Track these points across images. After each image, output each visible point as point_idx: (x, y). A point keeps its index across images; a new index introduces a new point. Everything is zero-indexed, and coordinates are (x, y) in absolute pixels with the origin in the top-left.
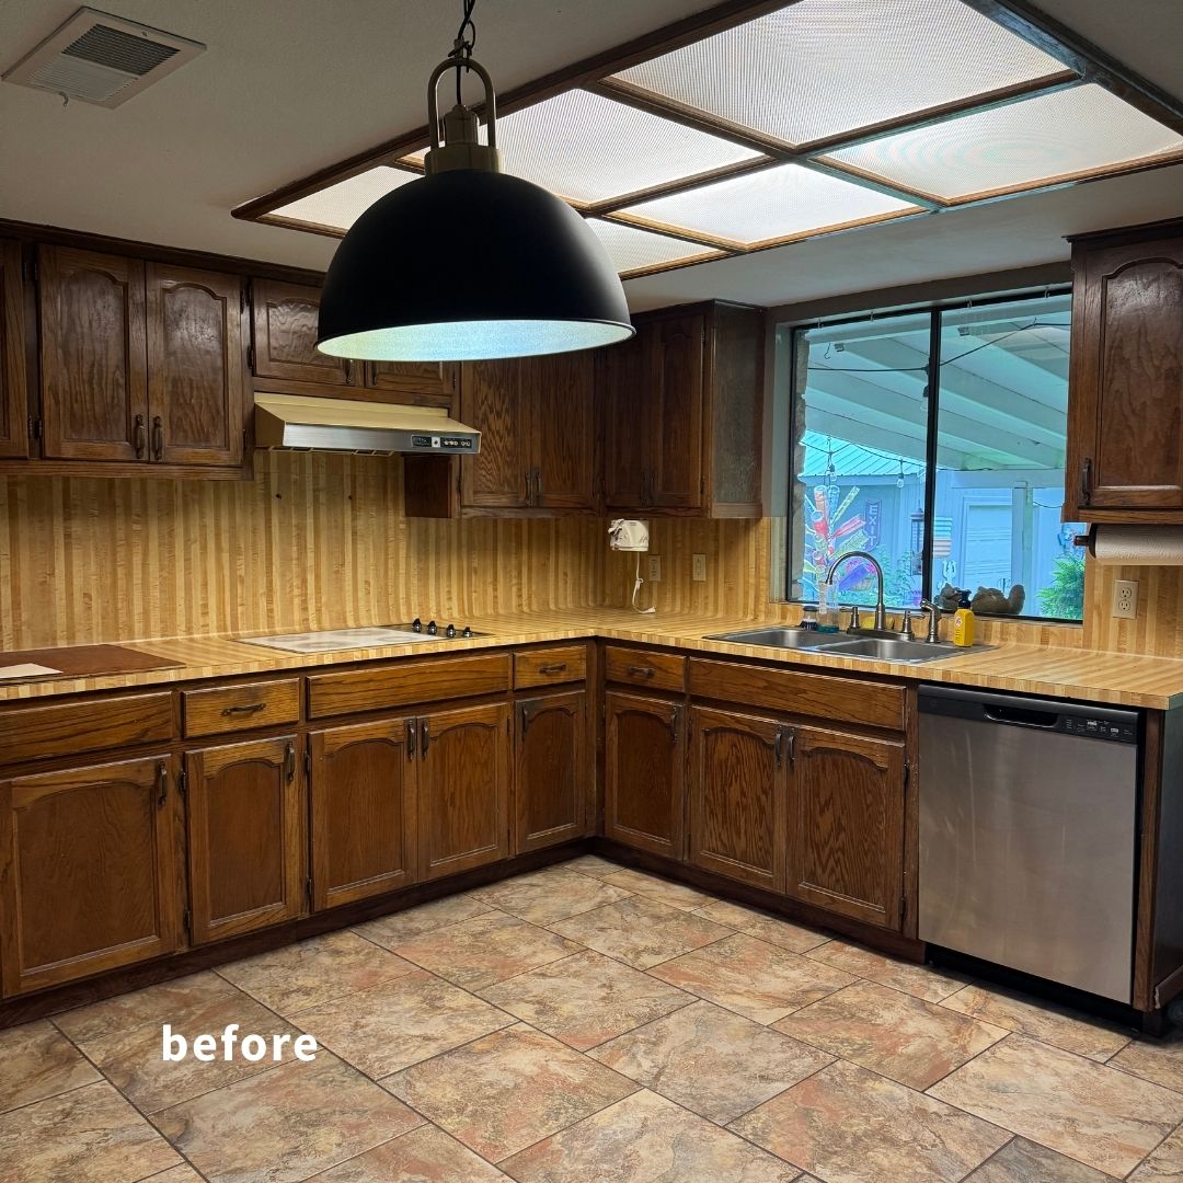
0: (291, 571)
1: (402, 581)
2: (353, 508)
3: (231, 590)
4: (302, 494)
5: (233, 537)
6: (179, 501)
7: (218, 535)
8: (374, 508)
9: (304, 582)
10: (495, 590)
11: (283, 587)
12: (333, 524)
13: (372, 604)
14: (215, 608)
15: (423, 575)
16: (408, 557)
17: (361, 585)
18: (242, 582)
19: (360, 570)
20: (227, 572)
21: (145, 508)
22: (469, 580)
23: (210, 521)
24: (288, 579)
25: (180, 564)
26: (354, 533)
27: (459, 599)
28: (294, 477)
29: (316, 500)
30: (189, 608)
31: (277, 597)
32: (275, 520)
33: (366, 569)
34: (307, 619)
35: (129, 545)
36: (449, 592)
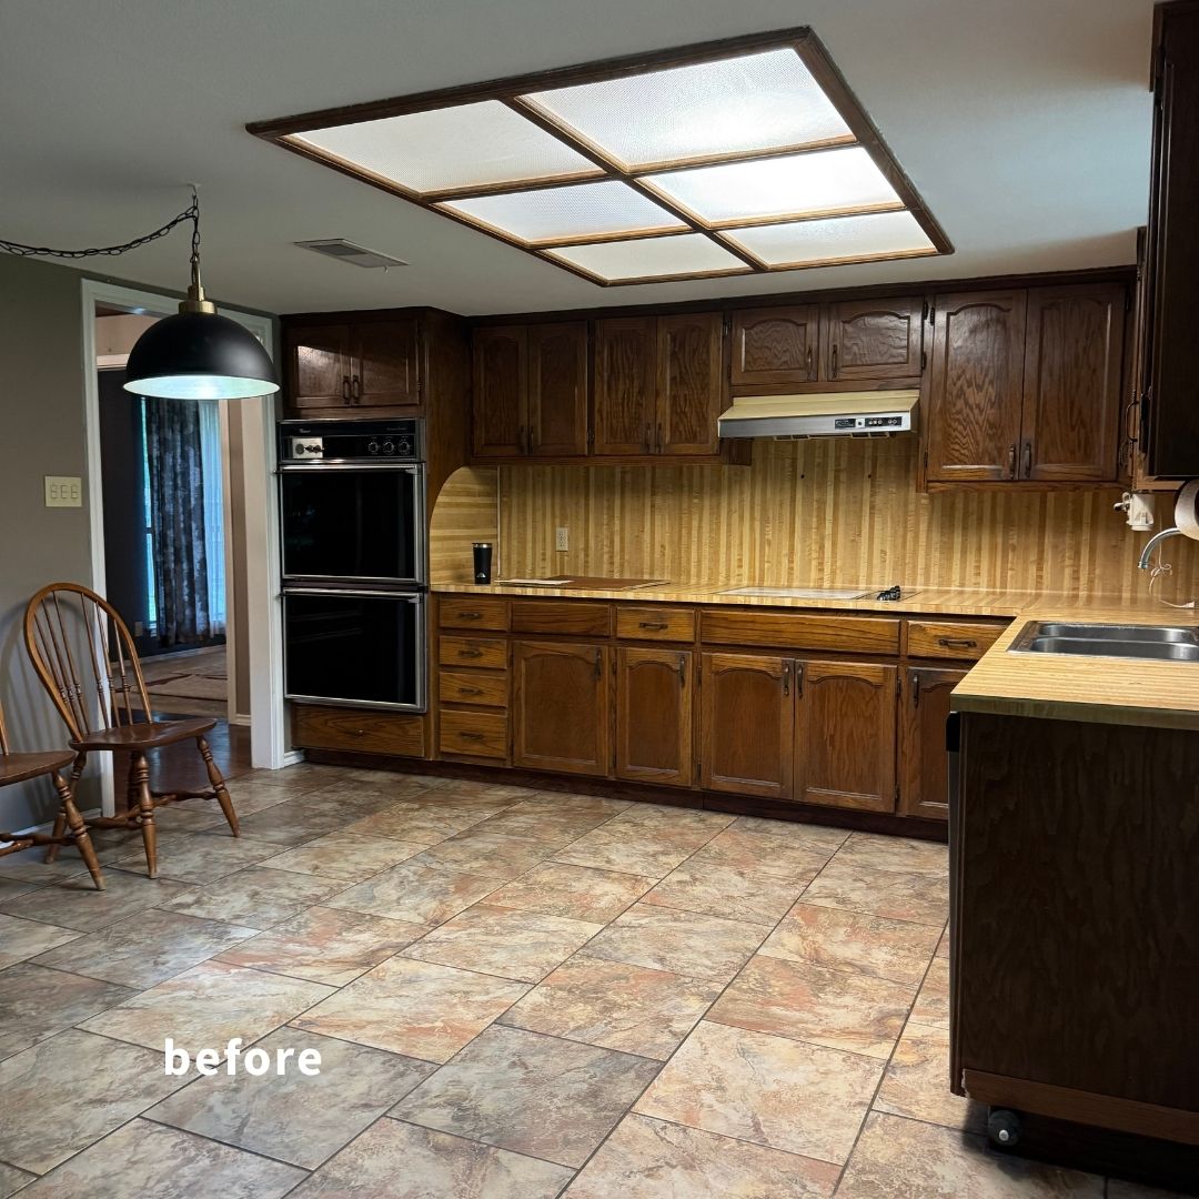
0: (810, 538)
1: (922, 553)
2: (873, 486)
3: (760, 551)
4: (825, 474)
5: (764, 510)
6: (725, 483)
7: (752, 508)
8: (894, 485)
9: (822, 547)
10: (1040, 569)
11: (803, 552)
12: (852, 500)
13: (887, 572)
14: (747, 562)
15: (947, 550)
16: (929, 530)
17: (876, 553)
18: (769, 544)
19: (877, 541)
20: (758, 536)
21: (702, 487)
22: (1005, 557)
23: (747, 497)
24: (807, 543)
25: (724, 528)
26: (872, 508)
27: (989, 575)
28: (817, 460)
29: (837, 478)
30: (728, 560)
31: (797, 558)
32: (799, 496)
33: (883, 542)
34: (822, 579)
35: (690, 513)
36: (978, 567)
